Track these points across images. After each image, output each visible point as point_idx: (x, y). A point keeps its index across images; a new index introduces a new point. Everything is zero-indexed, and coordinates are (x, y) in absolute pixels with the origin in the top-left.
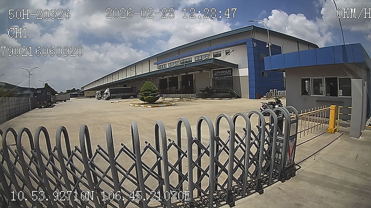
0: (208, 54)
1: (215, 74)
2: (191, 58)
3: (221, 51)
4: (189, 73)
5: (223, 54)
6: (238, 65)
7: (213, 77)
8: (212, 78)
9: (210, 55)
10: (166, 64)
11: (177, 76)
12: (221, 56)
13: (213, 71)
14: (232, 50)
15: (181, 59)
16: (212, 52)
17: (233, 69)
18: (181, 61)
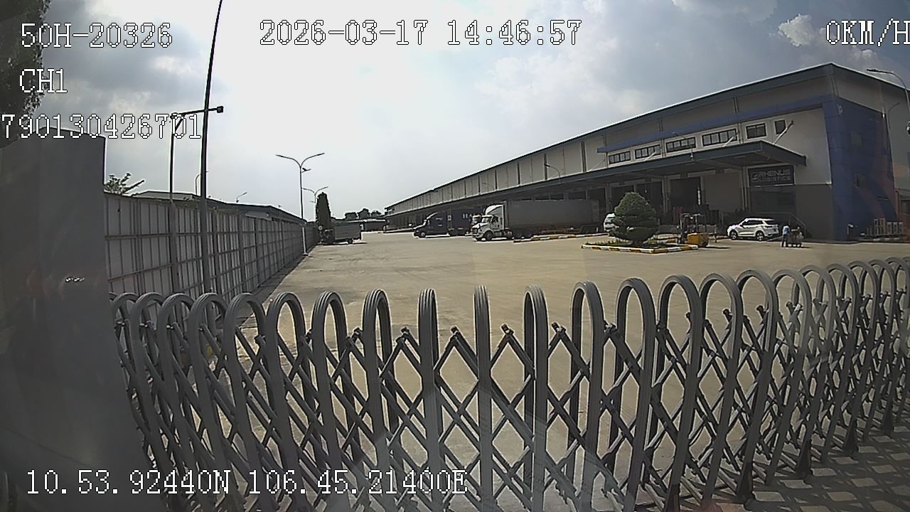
0: (735, 129)
1: (753, 177)
2: (694, 138)
3: (764, 124)
4: (689, 175)
5: (770, 129)
6: (805, 157)
7: (748, 186)
8: (747, 188)
9: (739, 131)
10: (629, 152)
11: (659, 180)
12: (765, 135)
13: (749, 170)
14: (790, 123)
15: (666, 141)
16: (742, 124)
17: (795, 167)
18: (667, 143)
